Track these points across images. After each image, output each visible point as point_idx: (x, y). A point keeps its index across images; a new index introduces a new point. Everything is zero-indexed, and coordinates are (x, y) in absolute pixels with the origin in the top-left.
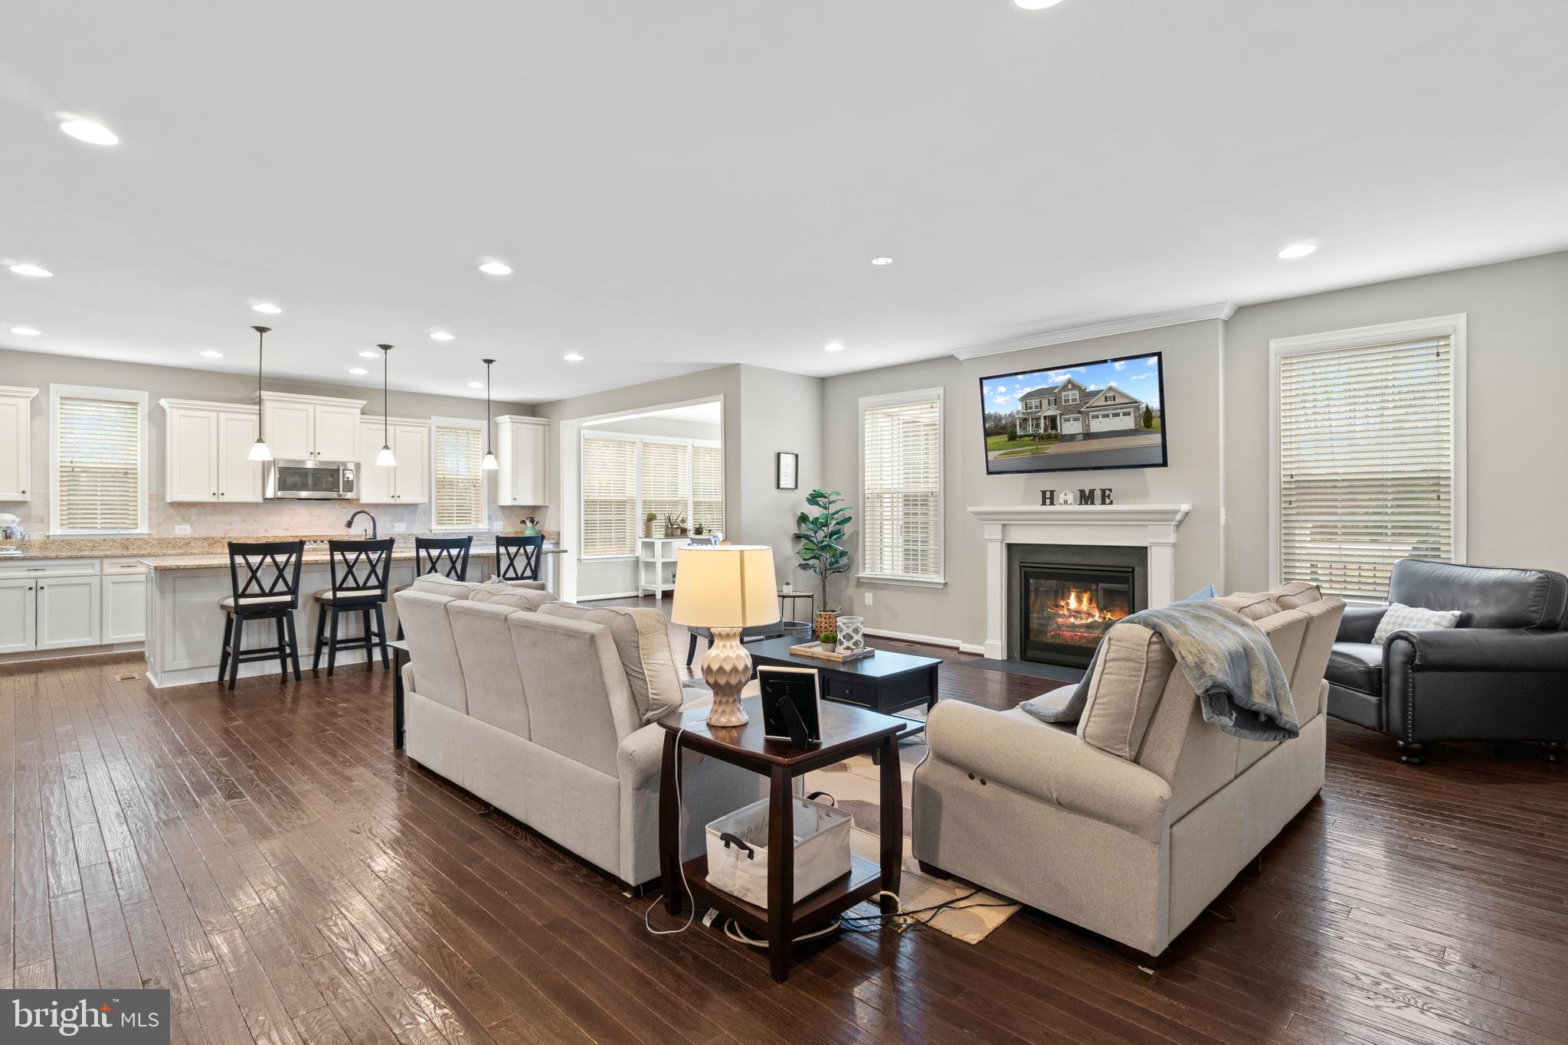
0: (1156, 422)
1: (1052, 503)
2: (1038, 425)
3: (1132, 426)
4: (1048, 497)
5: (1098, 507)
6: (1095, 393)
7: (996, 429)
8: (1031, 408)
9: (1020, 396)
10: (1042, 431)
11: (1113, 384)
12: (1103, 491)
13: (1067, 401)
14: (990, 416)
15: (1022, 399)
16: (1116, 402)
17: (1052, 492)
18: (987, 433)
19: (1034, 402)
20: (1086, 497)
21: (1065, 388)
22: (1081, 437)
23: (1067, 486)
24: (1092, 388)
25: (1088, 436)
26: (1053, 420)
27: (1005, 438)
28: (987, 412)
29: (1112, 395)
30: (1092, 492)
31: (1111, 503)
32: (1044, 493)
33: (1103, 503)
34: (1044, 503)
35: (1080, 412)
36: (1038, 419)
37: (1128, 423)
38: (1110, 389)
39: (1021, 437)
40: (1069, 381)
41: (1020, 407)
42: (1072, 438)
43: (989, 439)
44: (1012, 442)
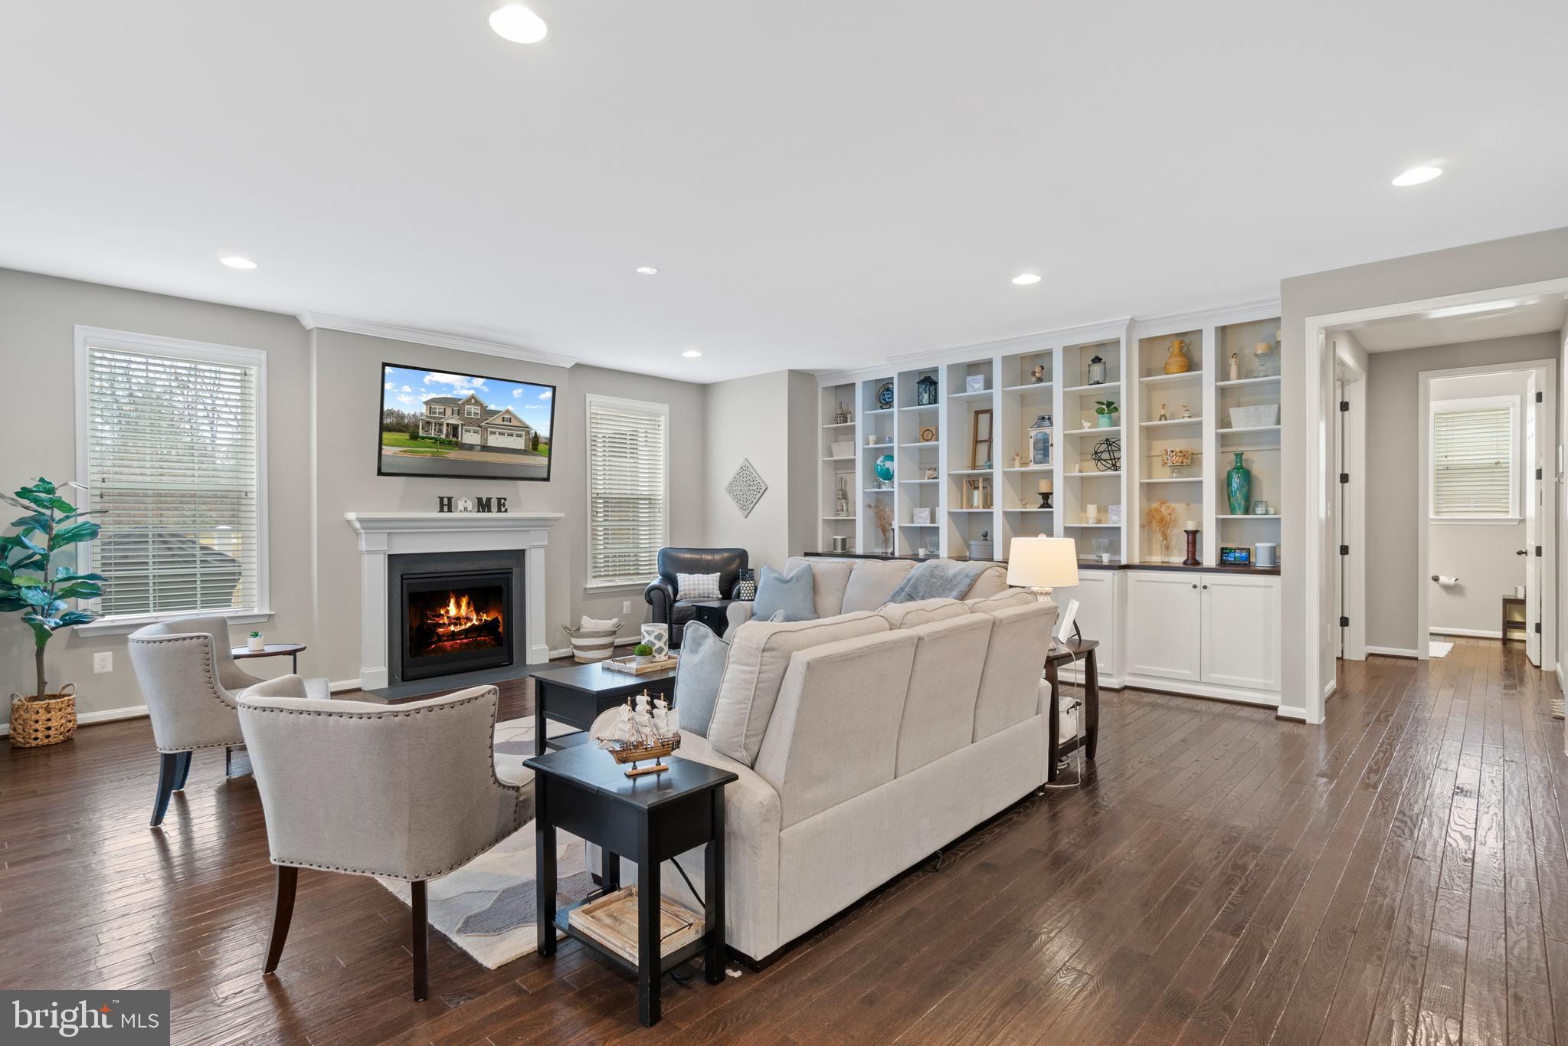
0: (542, 447)
1: (450, 510)
2: (440, 431)
3: (522, 447)
4: (446, 504)
5: (494, 515)
6: (494, 413)
7: (391, 425)
8: (435, 413)
9: (425, 400)
10: (443, 437)
11: (510, 408)
12: (499, 500)
13: (469, 413)
14: (391, 413)
15: (426, 403)
16: (510, 423)
17: (450, 499)
18: (383, 428)
19: (439, 408)
20: (483, 505)
21: (468, 401)
22: (479, 448)
23: (465, 495)
24: (492, 407)
25: (485, 448)
26: (455, 428)
27: (406, 436)
28: (386, 408)
29: (508, 418)
30: (489, 500)
31: (506, 511)
32: (441, 499)
33: (499, 510)
34: (442, 510)
35: (480, 426)
36: (441, 424)
37: (519, 443)
38: (508, 412)
39: (423, 438)
40: (473, 397)
41: (424, 409)
42: (471, 447)
43: (385, 435)
44: (413, 442)
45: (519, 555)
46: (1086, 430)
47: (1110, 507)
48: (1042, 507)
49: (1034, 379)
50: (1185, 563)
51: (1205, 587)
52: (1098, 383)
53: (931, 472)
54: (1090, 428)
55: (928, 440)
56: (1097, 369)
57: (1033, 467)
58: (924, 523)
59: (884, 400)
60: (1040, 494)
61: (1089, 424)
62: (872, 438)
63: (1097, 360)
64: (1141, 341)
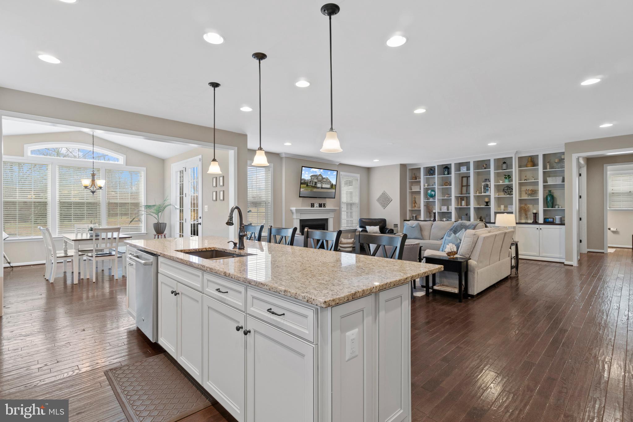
0: (333, 187)
1: (313, 207)
2: (313, 184)
3: (329, 187)
4: (312, 205)
5: (323, 208)
6: (324, 178)
7: (304, 183)
9: (311, 175)
10: (313, 185)
11: (328, 177)
12: (324, 204)
13: (319, 179)
14: (303, 179)
15: (311, 176)
16: (328, 181)
17: (313, 204)
18: (301, 183)
19: (313, 178)
20: (320, 206)
21: (319, 176)
22: (320, 188)
23: (316, 203)
24: (324, 177)
25: (322, 188)
26: (316, 183)
27: (306, 185)
28: (302, 178)
29: (327, 179)
30: (321, 204)
31: (325, 207)
32: (311, 204)
33: (324, 207)
34: (312, 207)
35: (321, 182)
36: (313, 182)
37: (328, 186)
38: (327, 178)
39: (309, 186)
40: (320, 174)
41: (310, 178)
42: (319, 188)
43: (302, 185)
44: (307, 187)
45: (327, 220)
46: (501, 183)
47: (508, 206)
48: (486, 206)
49: (483, 168)
50: (533, 222)
51: (541, 229)
52: (505, 170)
53: (447, 195)
54: (502, 183)
55: (447, 186)
56: (504, 166)
57: (483, 194)
58: (445, 210)
59: (430, 173)
60: (485, 202)
61: (502, 182)
62: (426, 185)
63: (504, 163)
64: (519, 157)
